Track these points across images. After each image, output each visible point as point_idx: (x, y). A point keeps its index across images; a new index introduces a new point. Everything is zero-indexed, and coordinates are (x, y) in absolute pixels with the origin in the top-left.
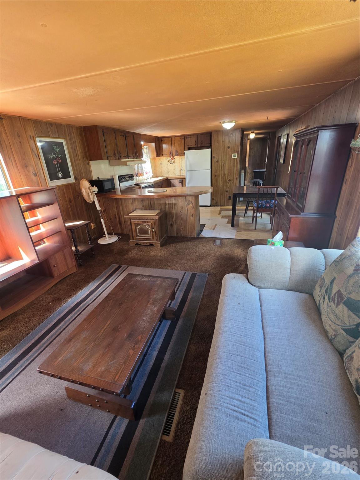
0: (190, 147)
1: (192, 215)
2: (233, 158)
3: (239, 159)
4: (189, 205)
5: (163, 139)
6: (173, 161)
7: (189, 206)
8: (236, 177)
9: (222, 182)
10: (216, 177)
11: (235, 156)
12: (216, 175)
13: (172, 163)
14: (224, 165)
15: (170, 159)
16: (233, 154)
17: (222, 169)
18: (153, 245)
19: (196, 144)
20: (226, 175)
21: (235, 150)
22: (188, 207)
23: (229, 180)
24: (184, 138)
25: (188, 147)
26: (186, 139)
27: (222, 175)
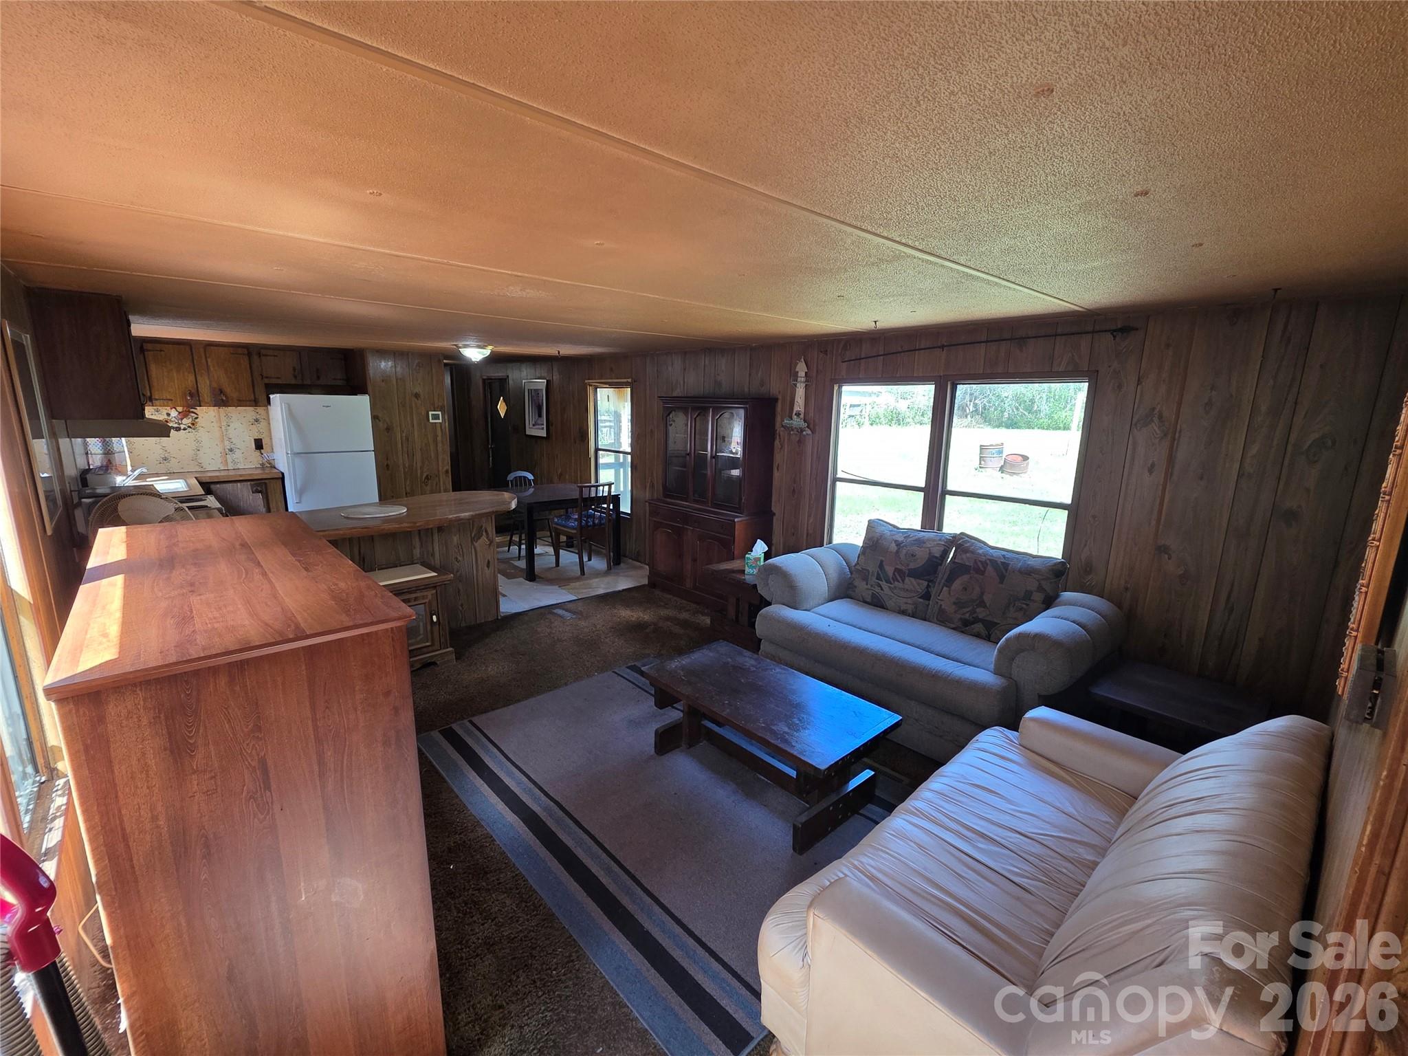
0: (274, 381)
1: (489, 562)
2: (431, 421)
3: (447, 424)
4: (479, 538)
5: (149, 346)
6: (185, 421)
7: (480, 541)
8: (445, 469)
9: (408, 483)
10: (388, 469)
11: (437, 418)
12: (387, 465)
13: (182, 427)
14: (407, 439)
15: (174, 413)
16: (430, 413)
17: (405, 449)
18: (434, 664)
19: (295, 377)
20: (419, 465)
21: (433, 404)
22: (476, 544)
23: (427, 476)
24: (249, 355)
25: (266, 381)
26: (255, 357)
27: (407, 465)
